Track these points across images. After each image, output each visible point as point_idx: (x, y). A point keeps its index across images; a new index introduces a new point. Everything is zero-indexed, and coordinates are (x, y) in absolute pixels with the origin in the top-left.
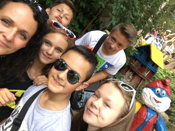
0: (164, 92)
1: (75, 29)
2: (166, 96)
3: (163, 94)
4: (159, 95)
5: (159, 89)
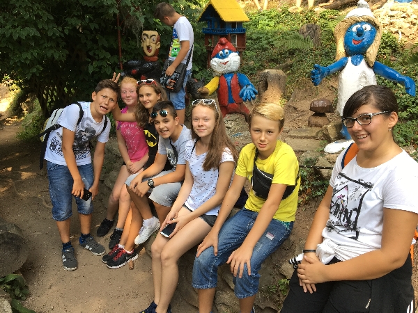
0: (226, 51)
1: (109, 60)
2: (230, 53)
3: (227, 53)
4: (223, 57)
5: (221, 52)
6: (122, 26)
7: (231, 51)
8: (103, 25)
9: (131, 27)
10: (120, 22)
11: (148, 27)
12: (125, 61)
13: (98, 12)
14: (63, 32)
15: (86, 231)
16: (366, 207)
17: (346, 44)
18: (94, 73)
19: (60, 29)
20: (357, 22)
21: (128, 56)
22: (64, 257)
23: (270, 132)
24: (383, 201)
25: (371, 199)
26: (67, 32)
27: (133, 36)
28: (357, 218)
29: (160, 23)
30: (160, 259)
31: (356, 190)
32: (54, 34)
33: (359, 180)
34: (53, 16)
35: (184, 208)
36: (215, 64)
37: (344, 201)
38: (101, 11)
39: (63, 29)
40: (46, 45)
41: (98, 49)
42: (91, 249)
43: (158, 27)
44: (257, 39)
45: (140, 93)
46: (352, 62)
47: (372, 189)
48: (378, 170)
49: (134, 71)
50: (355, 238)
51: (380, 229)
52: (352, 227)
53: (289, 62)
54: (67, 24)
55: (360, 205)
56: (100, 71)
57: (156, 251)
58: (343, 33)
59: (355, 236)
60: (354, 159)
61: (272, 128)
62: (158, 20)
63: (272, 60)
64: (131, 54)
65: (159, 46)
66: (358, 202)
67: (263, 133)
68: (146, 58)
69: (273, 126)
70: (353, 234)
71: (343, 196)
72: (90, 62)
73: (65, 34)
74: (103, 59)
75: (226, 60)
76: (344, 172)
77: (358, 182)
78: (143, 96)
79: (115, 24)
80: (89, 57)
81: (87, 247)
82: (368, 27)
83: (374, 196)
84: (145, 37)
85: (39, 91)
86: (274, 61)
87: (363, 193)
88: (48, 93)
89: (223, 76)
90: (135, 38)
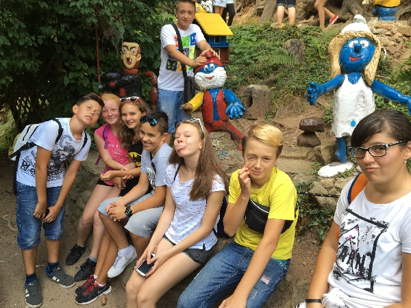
0: (212, 65)
1: (86, 72)
2: (216, 67)
3: (212, 67)
4: (208, 71)
5: (206, 66)
6: (101, 37)
7: (217, 65)
8: (80, 34)
9: (110, 37)
10: (99, 32)
11: (129, 38)
12: (103, 73)
13: (75, 20)
14: (36, 41)
15: (53, 260)
16: (381, 251)
17: (342, 61)
18: (69, 84)
19: (33, 38)
20: (354, 38)
21: (106, 68)
22: (27, 291)
23: (267, 159)
24: (401, 244)
25: (386, 241)
26: (41, 42)
27: (112, 48)
28: (371, 266)
29: (141, 35)
30: (136, 300)
31: (369, 230)
32: (26, 43)
33: (371, 218)
34: (26, 25)
35: (164, 240)
36: (200, 79)
37: (355, 243)
38: (78, 20)
39: (37, 38)
40: (17, 55)
41: (74, 60)
42: (58, 280)
43: (139, 39)
44: (240, 53)
45: (123, 112)
46: (350, 80)
47: (388, 230)
48: (393, 208)
49: (113, 84)
50: (371, 290)
51: (398, 278)
52: (366, 275)
53: (272, 77)
54: (41, 34)
55: (374, 249)
56: (76, 83)
57: (131, 291)
58: (338, 49)
59: (369, 287)
60: (363, 192)
61: (269, 154)
62: (139, 32)
63: (255, 75)
64: (109, 65)
65: (140, 59)
66: (372, 246)
67: (259, 160)
68: (126, 70)
69: (270, 152)
70: (367, 284)
71: (354, 238)
72: (65, 74)
73: (38, 44)
74: (79, 71)
75: (210, 75)
76: (351, 207)
77: (370, 221)
78: (126, 115)
79: (93, 34)
80: (65, 68)
81: (54, 278)
82: (366, 43)
83: (390, 239)
84: (125, 48)
85: (12, 101)
86: (257, 76)
87: (376, 235)
88: (21, 104)
89: (208, 91)
90: (115, 49)
